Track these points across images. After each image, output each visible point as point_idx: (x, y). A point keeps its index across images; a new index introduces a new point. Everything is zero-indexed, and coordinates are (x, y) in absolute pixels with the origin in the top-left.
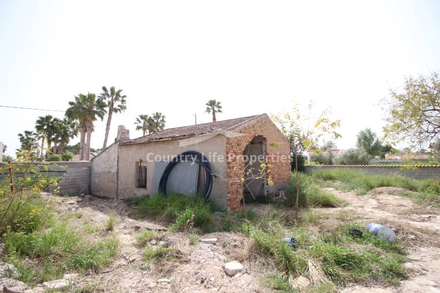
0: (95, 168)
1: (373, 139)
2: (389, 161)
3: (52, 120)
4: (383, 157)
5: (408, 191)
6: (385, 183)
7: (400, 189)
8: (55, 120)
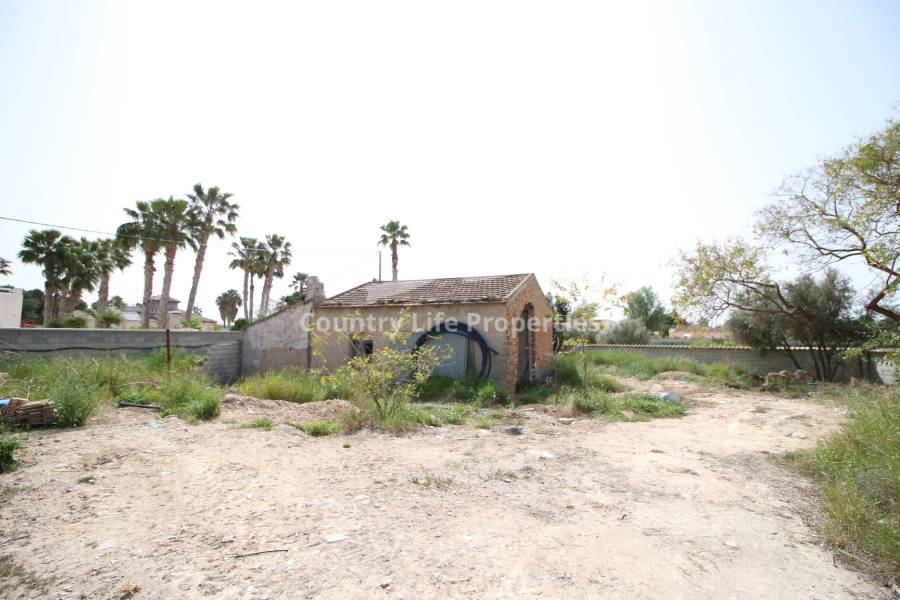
0: (252, 341)
1: (652, 303)
2: (675, 341)
3: (58, 240)
4: (666, 333)
5: (695, 376)
6: (671, 366)
7: (687, 374)
8: (66, 240)
